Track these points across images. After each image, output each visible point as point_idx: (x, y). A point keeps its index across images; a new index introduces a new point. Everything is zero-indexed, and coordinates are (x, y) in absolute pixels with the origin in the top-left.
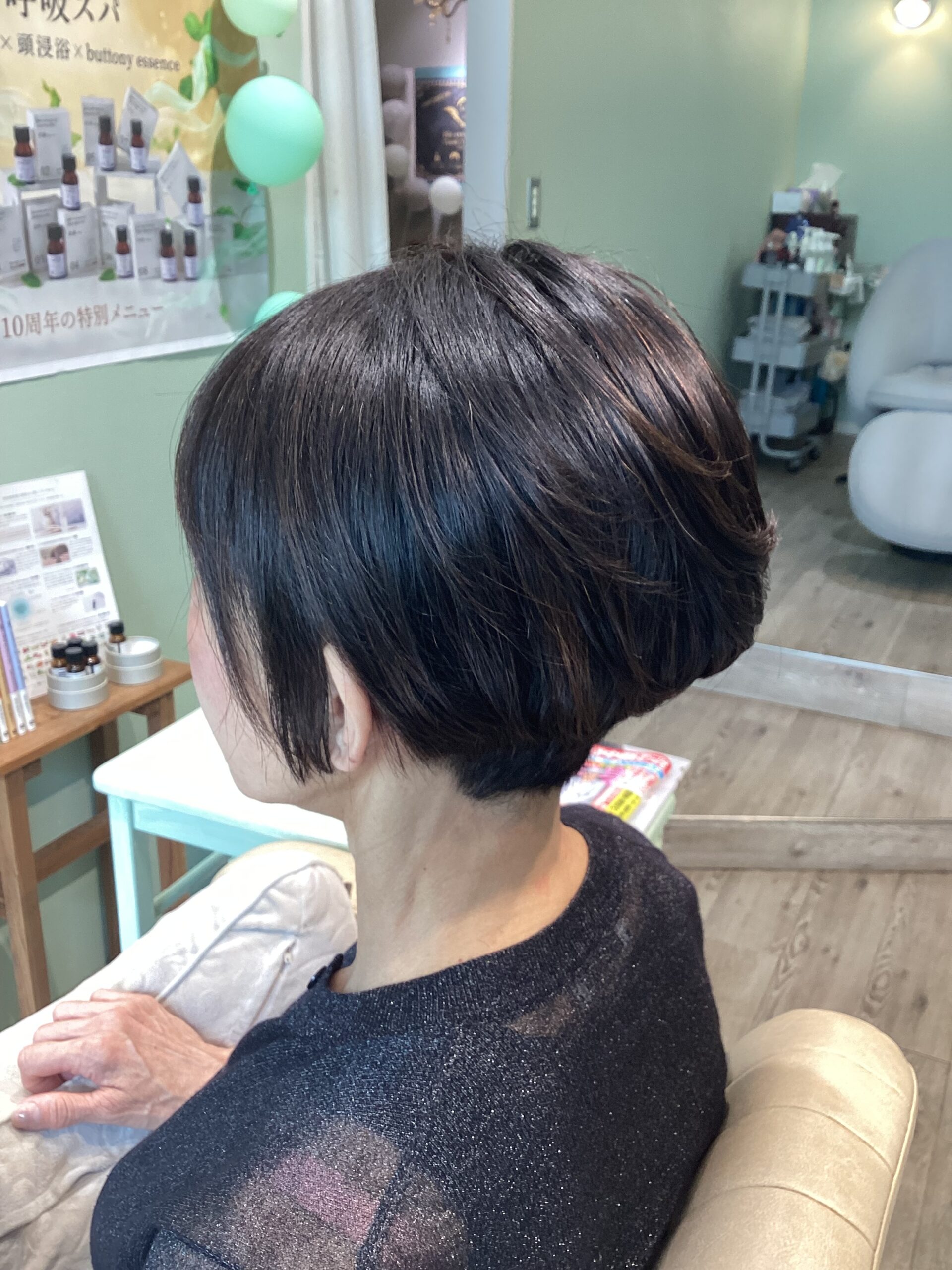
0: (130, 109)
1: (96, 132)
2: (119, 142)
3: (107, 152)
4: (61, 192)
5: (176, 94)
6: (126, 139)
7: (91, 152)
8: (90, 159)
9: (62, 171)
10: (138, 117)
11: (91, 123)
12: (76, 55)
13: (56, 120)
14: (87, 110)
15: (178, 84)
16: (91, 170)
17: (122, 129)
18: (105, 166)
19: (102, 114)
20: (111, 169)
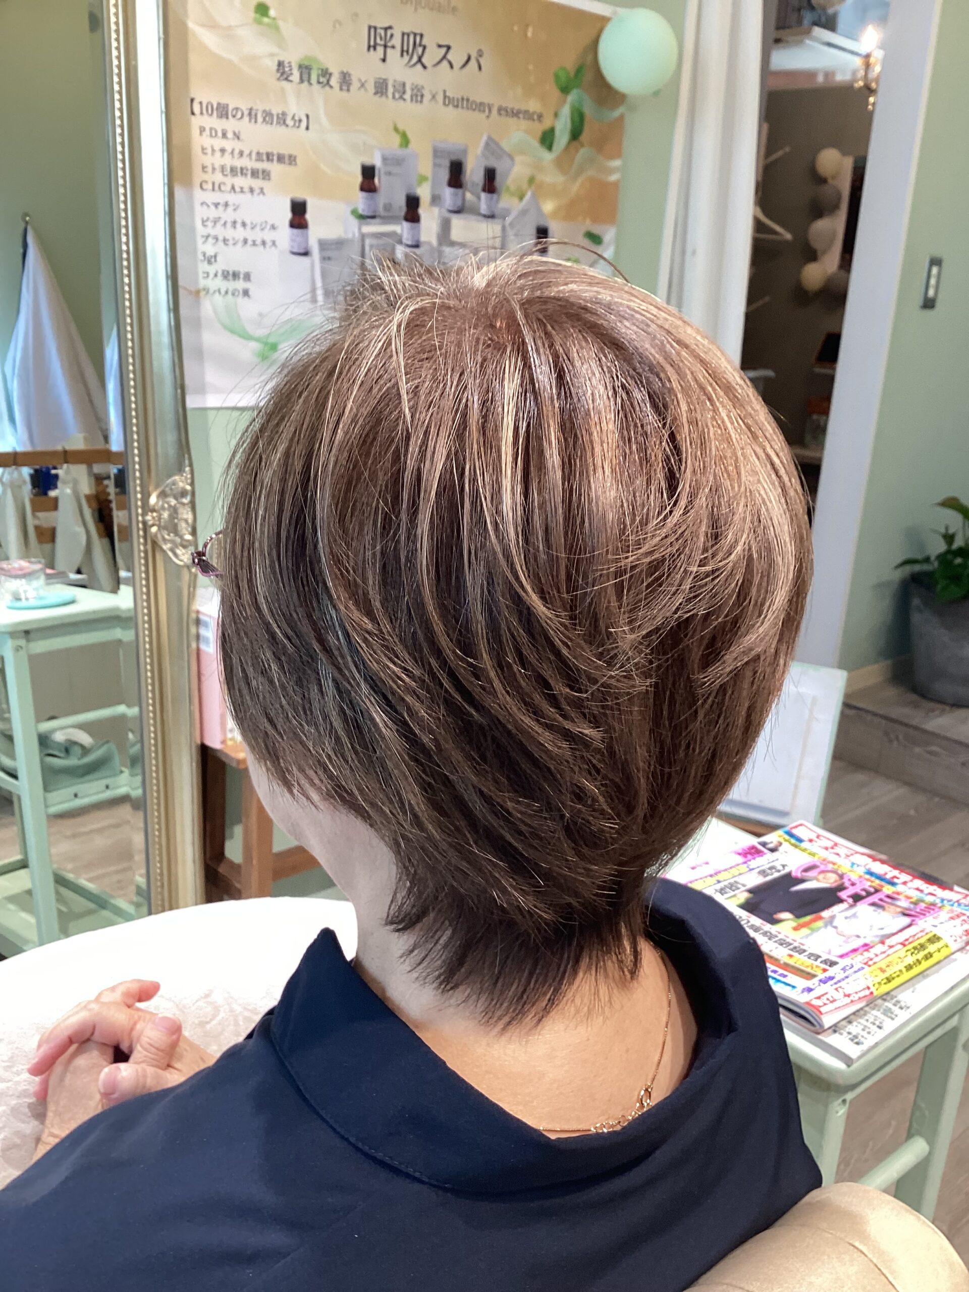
0: (483, 155)
1: (445, 175)
2: (469, 186)
3: (456, 195)
4: (403, 229)
5: (536, 144)
6: (478, 185)
7: (437, 193)
8: (436, 199)
9: (404, 209)
10: (492, 163)
11: (440, 166)
12: (431, 100)
13: (403, 160)
14: (437, 153)
15: (539, 134)
16: (436, 210)
17: (474, 173)
18: (451, 209)
19: (454, 158)
20: (458, 211)
